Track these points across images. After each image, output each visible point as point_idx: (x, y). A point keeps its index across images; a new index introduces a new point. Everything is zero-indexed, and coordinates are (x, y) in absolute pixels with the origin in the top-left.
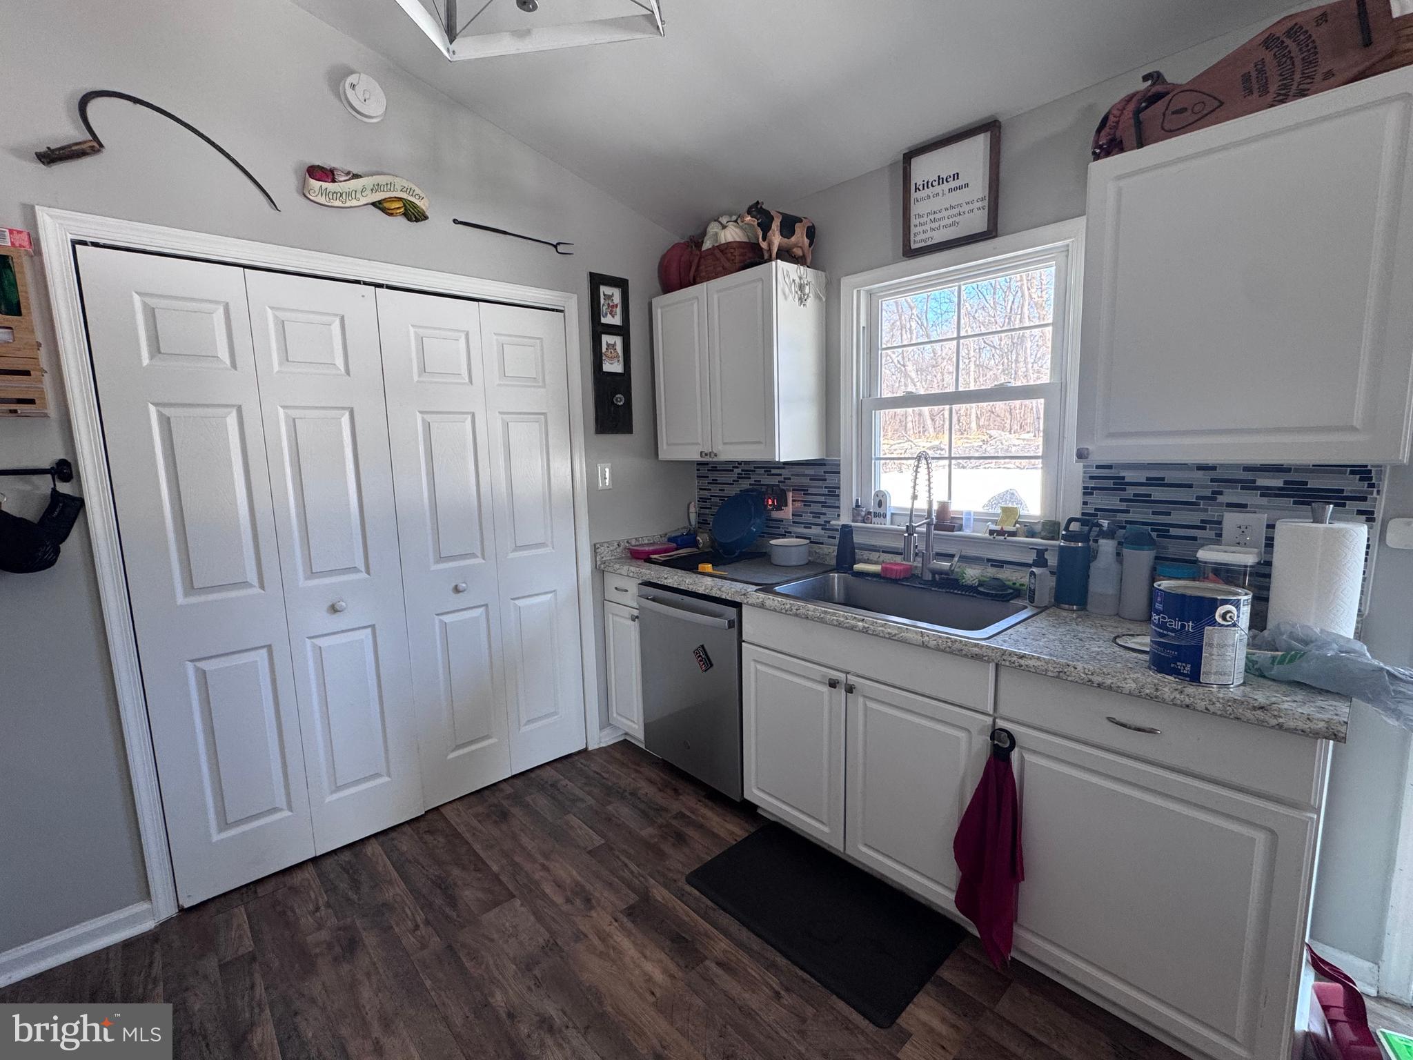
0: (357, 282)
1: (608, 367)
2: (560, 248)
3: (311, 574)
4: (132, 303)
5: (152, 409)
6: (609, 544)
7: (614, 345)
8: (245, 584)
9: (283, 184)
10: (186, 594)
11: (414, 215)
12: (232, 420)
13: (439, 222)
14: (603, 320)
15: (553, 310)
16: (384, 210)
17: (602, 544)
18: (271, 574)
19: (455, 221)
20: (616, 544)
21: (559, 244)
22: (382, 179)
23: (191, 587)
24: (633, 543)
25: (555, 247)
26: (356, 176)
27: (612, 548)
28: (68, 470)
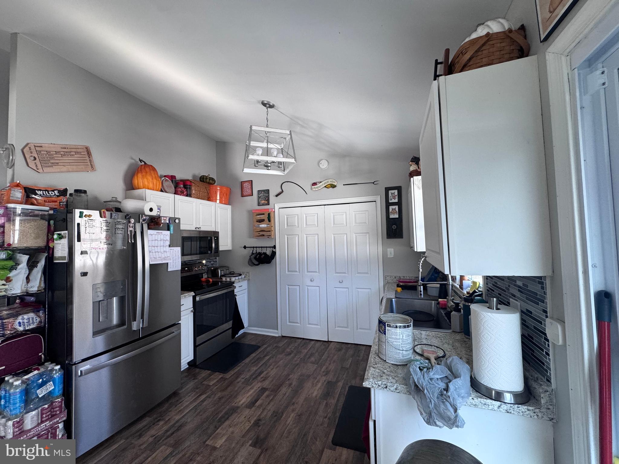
0: (321, 205)
1: (392, 216)
2: (375, 183)
3: (308, 272)
4: (285, 217)
5: (286, 236)
6: (391, 276)
7: (395, 209)
8: (296, 271)
9: (307, 187)
10: (288, 272)
11: (333, 186)
12: (297, 238)
13: (340, 187)
14: (390, 201)
15: (373, 202)
16: (327, 188)
17: (388, 276)
18: (301, 269)
19: (344, 185)
20: (394, 277)
21: (374, 182)
22: (326, 181)
23: (289, 271)
24: (402, 278)
25: (373, 183)
26: (321, 182)
27: (392, 278)
28: (274, 247)
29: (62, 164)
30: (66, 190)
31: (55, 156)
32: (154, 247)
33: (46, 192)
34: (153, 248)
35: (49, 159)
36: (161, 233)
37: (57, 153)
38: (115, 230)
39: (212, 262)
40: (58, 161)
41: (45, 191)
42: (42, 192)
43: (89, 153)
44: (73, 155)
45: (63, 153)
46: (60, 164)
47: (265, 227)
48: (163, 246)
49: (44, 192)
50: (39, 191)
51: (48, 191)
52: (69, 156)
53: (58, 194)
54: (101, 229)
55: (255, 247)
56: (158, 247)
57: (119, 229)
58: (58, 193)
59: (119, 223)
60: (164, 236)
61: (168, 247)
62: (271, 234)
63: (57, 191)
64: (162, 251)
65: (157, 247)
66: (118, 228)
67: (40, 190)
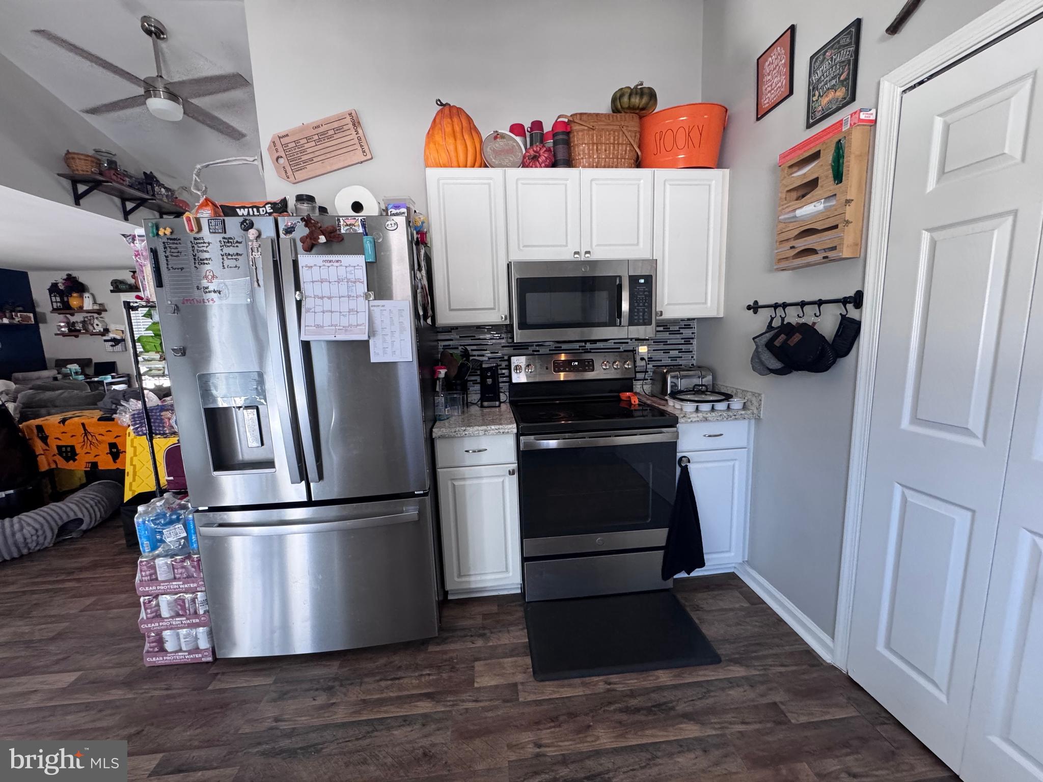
23: (916, 419)
28: (857, 300)
29: (319, 158)
30: (284, 202)
31: (306, 146)
32: (322, 298)
33: (255, 210)
34: (319, 301)
35: (300, 155)
36: (337, 261)
37: (308, 139)
38: (223, 259)
39: (674, 353)
40: (311, 156)
41: (252, 207)
42: (246, 210)
43: (356, 123)
44: (331, 136)
45: (316, 137)
46: (315, 160)
47: (820, 213)
48: (349, 296)
49: (250, 210)
50: (242, 210)
51: (258, 208)
52: (326, 141)
53: (272, 211)
54: (195, 259)
55: (780, 306)
56: (333, 300)
57: (230, 257)
58: (272, 208)
59: (228, 242)
60: (349, 269)
61: (362, 300)
62: (842, 239)
63: (270, 205)
64: (345, 308)
65: (330, 298)
66: (229, 254)
67: (244, 207)
